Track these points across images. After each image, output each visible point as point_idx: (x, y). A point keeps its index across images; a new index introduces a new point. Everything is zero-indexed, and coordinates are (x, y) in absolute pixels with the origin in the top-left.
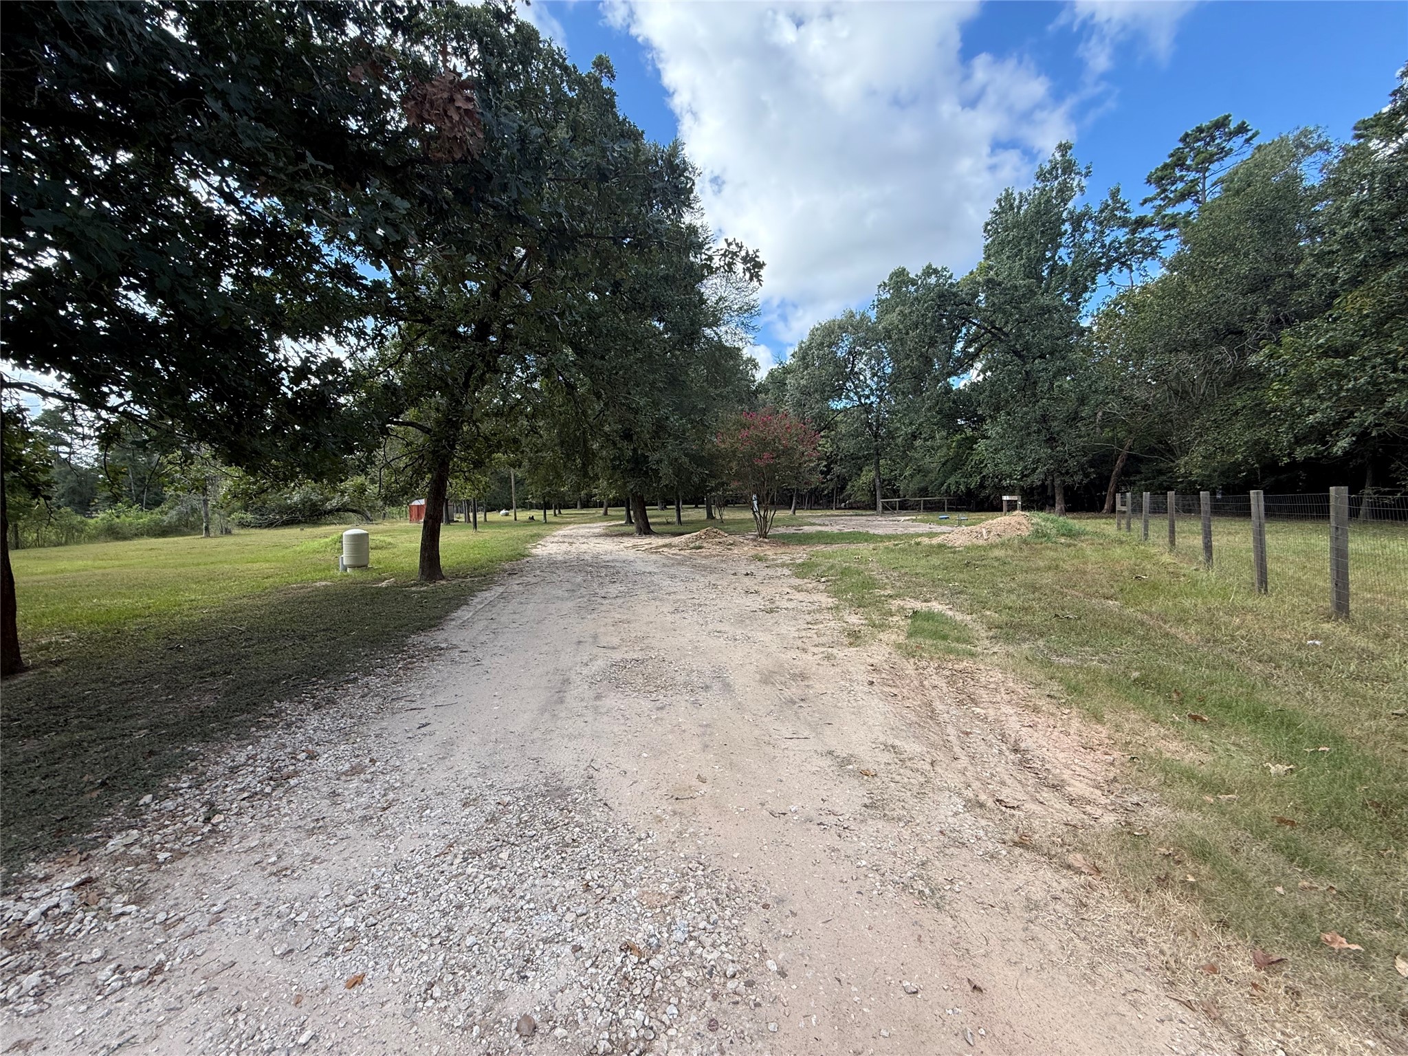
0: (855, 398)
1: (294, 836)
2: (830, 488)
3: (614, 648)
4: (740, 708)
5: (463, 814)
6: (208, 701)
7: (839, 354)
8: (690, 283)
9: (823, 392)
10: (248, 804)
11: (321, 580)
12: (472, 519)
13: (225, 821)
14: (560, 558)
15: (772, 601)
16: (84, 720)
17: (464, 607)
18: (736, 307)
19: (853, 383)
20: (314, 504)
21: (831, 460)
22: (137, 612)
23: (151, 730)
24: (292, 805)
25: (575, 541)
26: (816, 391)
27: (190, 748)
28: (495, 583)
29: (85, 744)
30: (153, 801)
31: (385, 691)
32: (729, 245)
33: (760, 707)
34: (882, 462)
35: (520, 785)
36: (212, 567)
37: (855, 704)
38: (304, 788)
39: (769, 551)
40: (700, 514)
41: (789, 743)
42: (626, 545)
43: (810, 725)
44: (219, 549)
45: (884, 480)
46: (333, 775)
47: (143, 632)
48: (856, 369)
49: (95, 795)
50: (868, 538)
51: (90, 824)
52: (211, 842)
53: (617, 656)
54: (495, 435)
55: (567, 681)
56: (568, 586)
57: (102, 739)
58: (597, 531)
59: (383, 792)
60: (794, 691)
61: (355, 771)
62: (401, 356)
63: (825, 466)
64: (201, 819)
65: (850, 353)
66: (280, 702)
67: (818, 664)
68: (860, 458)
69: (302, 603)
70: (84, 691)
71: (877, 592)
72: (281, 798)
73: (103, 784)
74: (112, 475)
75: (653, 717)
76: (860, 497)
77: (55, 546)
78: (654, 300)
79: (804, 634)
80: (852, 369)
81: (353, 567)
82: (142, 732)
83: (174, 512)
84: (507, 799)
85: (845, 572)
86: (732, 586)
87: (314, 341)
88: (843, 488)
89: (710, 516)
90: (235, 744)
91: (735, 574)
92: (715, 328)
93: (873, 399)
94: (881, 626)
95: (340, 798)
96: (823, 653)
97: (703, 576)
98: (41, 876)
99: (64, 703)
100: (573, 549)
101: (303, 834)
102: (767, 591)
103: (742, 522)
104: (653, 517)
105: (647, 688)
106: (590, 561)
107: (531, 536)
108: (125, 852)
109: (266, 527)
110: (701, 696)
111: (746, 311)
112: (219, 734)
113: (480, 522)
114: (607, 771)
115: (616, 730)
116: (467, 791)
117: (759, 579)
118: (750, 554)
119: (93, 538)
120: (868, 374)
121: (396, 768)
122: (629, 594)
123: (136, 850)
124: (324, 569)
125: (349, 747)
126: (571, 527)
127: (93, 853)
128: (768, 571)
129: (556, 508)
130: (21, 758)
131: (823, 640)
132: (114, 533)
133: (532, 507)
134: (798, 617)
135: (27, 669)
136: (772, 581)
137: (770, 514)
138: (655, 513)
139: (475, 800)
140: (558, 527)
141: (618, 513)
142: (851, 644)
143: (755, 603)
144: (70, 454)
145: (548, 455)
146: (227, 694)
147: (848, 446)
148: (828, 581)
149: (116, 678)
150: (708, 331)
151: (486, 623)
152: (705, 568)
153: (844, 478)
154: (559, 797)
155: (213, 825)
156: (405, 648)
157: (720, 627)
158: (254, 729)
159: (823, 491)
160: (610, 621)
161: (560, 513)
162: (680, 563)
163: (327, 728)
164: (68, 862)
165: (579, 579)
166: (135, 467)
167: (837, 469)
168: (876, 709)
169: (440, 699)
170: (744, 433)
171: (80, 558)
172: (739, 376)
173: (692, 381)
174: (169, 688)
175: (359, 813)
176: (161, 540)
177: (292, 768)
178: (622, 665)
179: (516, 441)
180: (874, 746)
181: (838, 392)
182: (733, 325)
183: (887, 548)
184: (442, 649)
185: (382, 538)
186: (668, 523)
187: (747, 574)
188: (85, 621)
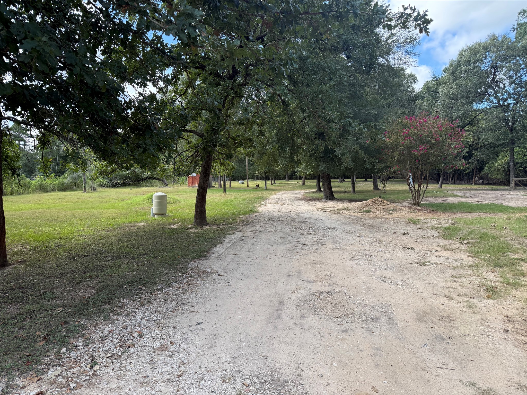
0: (495, 101)
1: (134, 385)
2: (471, 168)
3: (312, 282)
4: (401, 338)
5: (223, 388)
6: (89, 294)
7: (483, 68)
8: (370, 29)
9: (468, 97)
10: (110, 361)
11: (141, 221)
12: (223, 186)
13: (100, 369)
14: (275, 214)
15: (424, 256)
16: (34, 297)
17: (220, 245)
18: (402, 40)
19: (494, 89)
20: (137, 175)
21: (472, 148)
22: (55, 236)
23: (64, 308)
24: (132, 366)
25: (285, 203)
26: (463, 97)
27: (82, 322)
28: (237, 229)
29: (35, 312)
30: (66, 351)
31: (177, 298)
32: (405, 9)
33: (417, 340)
34: (516, 149)
35: (255, 373)
36: (87, 211)
37: (493, 347)
38: (137, 355)
39: (421, 216)
40: (368, 185)
41: (440, 371)
42: (317, 207)
43: (456, 359)
44: (91, 200)
45: (517, 163)
46: (151, 349)
47: (58, 248)
48: (497, 79)
49: (41, 343)
50: (502, 209)
51: (40, 361)
52: (94, 381)
53: (314, 288)
54: (239, 136)
55: (282, 303)
56: (280, 234)
57: (42, 310)
58: (298, 196)
59: (178, 365)
60: (442, 329)
61: (163, 348)
62: (187, 89)
63: (467, 152)
64: (89, 366)
65: (492, 67)
66: (124, 299)
67: (462, 311)
68: (497, 147)
69: (132, 236)
70: (33, 280)
71: (512, 255)
72: (126, 360)
73: (45, 338)
74: (45, 163)
75: (340, 337)
76: (495, 176)
77: (18, 195)
78: (344, 43)
79: (450, 285)
80: (494, 79)
81: (158, 214)
82: (60, 309)
83: (70, 178)
84: (248, 382)
85: (483, 237)
86: (394, 242)
87: (143, 87)
88: (481, 169)
89: (376, 187)
90: (104, 322)
91: (395, 233)
92: (386, 57)
93: (510, 101)
94: (515, 284)
95: (156, 365)
96: (466, 302)
97: (372, 233)
98: (21, 386)
99: (25, 286)
100: (283, 208)
101: (138, 385)
102: (421, 247)
103: (399, 192)
104: (335, 187)
105: (335, 314)
106: (294, 217)
107: (258, 198)
108: (55, 379)
109: (113, 187)
110: (373, 325)
111: (409, 42)
112: (95, 315)
113: (228, 188)
114: (310, 373)
115: (315, 343)
116: (224, 372)
117: (414, 238)
118: (407, 218)
119: (34, 191)
120: (507, 82)
121: (185, 350)
122: (320, 243)
123: (60, 379)
124: (143, 215)
125: (159, 333)
126: (281, 192)
127: (42, 377)
128: (420, 232)
129: (272, 179)
130: (9, 316)
131: (464, 291)
132: (43, 189)
133: (257, 178)
134: (445, 271)
135: (9, 265)
136: (424, 240)
137: (424, 187)
138: (336, 184)
139: (229, 379)
140: (274, 192)
141: (312, 184)
142: (489, 297)
143: (412, 257)
144: (24, 145)
145: (269, 148)
146: (98, 290)
147: (487, 137)
148: (469, 243)
149: (47, 274)
150: (380, 59)
151: (232, 256)
152: (372, 227)
153: (483, 161)
154: (280, 386)
155: (95, 371)
156: (188, 270)
157: (386, 274)
158: (111, 315)
159: (464, 170)
160: (308, 261)
161: (275, 183)
162: (355, 222)
163: (147, 318)
164: (32, 380)
165: (288, 230)
166: (52, 152)
167: (477, 154)
168: (511, 354)
169: (208, 307)
170: (405, 131)
171: (29, 202)
172: (402, 88)
173: (367, 95)
174: (70, 283)
175: (166, 376)
176: (64, 193)
177: (131, 341)
178: (317, 295)
179: (251, 140)
180: (509, 384)
181: (481, 96)
182: (399, 53)
183: (518, 219)
184: (208, 272)
185: (173, 197)
186: (345, 192)
187: (405, 234)
188: (32, 240)
